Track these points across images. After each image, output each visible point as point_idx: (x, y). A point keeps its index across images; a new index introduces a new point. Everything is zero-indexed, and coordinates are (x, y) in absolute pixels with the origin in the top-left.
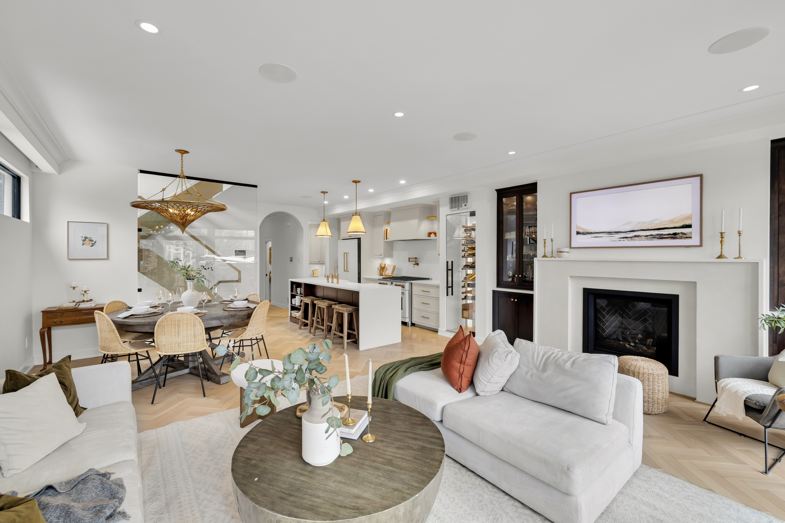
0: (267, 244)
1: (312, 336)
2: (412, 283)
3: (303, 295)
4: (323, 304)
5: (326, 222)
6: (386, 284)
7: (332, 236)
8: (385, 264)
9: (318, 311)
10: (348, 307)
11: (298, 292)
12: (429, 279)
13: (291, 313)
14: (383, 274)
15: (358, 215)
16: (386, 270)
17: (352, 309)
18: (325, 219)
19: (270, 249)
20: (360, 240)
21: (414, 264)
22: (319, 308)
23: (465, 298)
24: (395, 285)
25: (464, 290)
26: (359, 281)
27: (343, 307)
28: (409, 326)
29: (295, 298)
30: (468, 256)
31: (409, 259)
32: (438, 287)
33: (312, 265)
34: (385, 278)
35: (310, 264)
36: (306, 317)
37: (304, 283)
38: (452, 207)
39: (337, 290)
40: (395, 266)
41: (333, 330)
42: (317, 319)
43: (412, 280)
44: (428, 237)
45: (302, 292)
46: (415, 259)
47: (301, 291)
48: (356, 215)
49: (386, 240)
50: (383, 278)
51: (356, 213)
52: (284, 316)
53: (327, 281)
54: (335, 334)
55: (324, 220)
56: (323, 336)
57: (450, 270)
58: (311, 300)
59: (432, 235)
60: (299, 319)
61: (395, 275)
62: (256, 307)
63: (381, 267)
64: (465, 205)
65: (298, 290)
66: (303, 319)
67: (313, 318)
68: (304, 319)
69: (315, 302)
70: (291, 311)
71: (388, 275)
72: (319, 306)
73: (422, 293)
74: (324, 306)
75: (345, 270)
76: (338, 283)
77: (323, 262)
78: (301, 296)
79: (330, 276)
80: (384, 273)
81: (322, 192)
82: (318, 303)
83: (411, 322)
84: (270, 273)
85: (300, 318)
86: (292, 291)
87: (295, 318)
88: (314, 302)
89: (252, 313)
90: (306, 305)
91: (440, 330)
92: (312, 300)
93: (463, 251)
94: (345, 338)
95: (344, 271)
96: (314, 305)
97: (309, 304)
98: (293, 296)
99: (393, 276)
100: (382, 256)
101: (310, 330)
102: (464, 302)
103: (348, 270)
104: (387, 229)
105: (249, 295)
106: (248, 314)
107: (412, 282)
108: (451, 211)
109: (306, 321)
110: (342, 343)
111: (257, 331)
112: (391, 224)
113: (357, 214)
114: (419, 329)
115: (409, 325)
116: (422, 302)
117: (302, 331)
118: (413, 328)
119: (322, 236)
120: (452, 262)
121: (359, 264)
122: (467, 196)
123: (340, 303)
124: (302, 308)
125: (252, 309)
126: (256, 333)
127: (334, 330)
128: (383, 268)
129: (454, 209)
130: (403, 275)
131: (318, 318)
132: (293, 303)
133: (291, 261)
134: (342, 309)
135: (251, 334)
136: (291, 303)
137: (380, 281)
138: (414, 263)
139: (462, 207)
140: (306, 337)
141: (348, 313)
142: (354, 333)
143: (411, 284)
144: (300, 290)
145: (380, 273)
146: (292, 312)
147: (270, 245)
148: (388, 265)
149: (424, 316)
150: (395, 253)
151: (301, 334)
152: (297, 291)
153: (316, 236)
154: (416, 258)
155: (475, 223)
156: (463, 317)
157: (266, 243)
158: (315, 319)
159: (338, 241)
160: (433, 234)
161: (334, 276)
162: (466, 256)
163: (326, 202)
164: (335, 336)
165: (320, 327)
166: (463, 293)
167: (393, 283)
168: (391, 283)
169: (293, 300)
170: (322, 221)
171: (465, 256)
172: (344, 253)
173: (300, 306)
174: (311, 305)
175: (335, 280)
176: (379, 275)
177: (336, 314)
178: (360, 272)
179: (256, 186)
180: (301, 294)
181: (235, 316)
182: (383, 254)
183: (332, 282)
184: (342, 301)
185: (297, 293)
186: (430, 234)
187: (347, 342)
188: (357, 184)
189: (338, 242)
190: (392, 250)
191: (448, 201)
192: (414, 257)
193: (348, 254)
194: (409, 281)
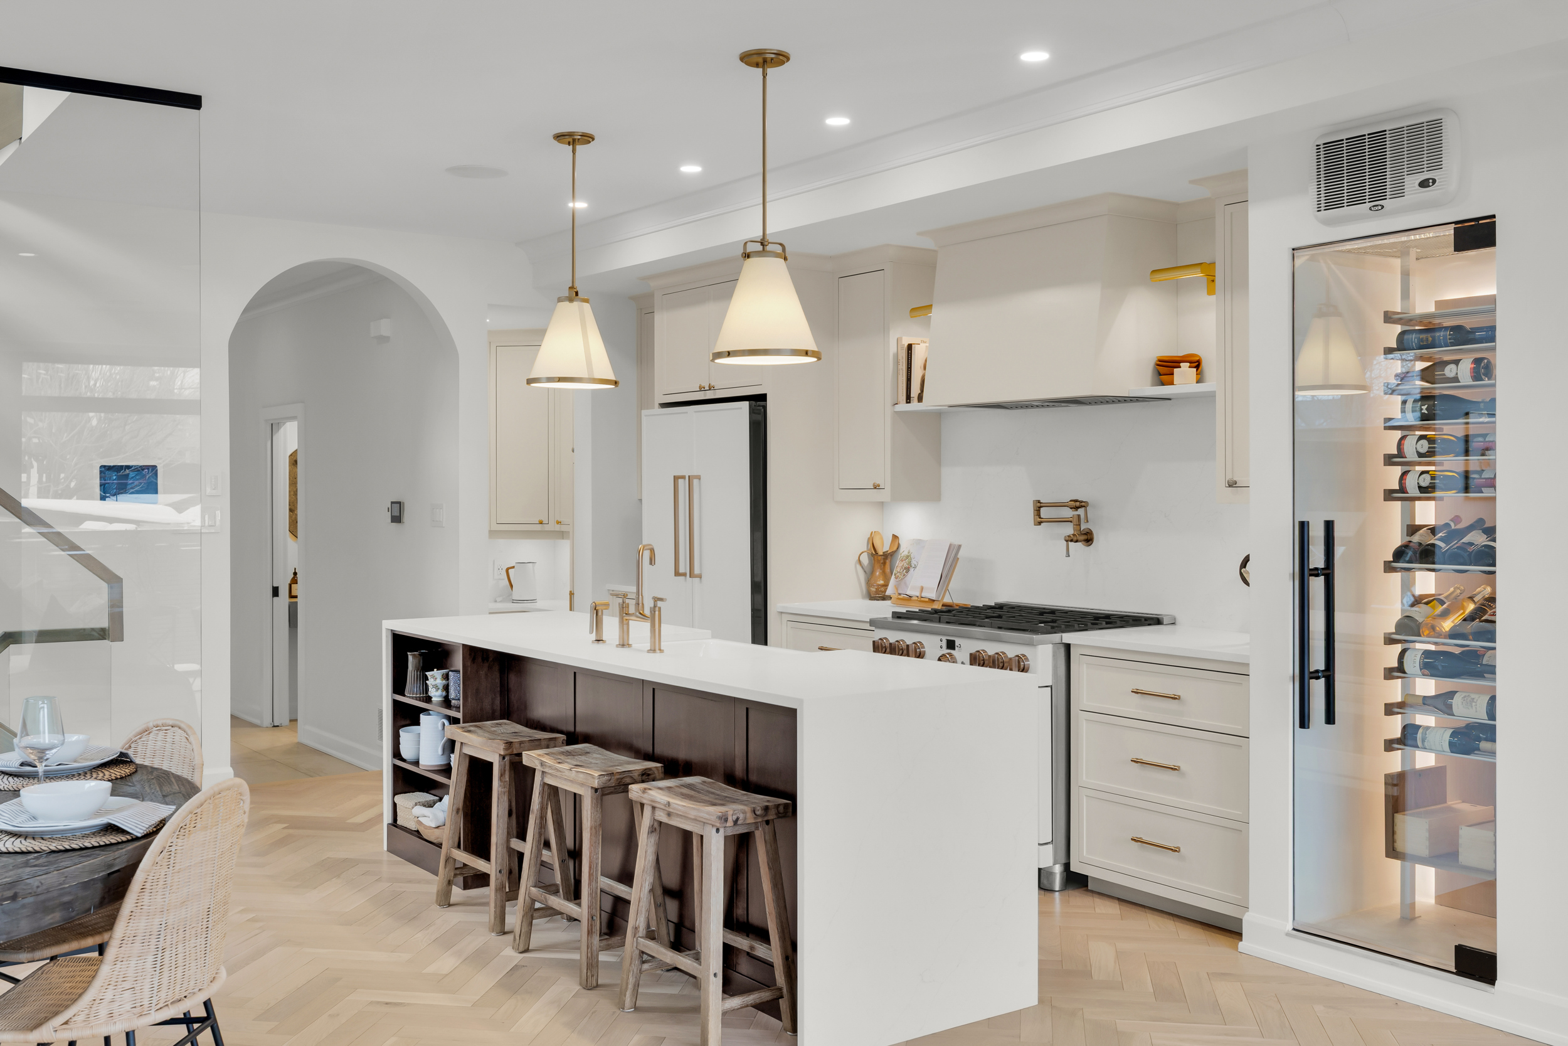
0: (279, 437)
1: (509, 954)
2: (1068, 647)
3: (457, 708)
4: (573, 775)
5: (586, 301)
6: (919, 654)
7: (616, 383)
8: (895, 537)
9: (543, 810)
10: (724, 801)
11: (432, 692)
12: (1157, 621)
13: (395, 805)
14: (890, 591)
15: (777, 255)
16: (908, 569)
17: (749, 815)
18: (579, 286)
19: (294, 462)
20: (765, 408)
21: (1070, 539)
22: (553, 792)
23: (1408, 737)
24: (977, 660)
25: (1395, 691)
26: (760, 634)
27: (692, 795)
28: (1052, 891)
29: (418, 724)
30: (1422, 489)
31: (1039, 506)
32: (1238, 672)
33: (502, 542)
34: (909, 616)
35: (493, 534)
36: (478, 842)
37: (464, 645)
38: (1331, 201)
39: (654, 690)
40: (960, 546)
41: (636, 929)
42: (539, 854)
43: (1070, 628)
44: (1154, 384)
45: (452, 695)
46: (1077, 508)
47: (446, 688)
48: (763, 253)
49: (903, 407)
50: (897, 616)
51: (764, 246)
52: (360, 819)
53: (593, 637)
54: (644, 957)
55: (574, 294)
56: (576, 956)
57: (1315, 572)
58: (502, 746)
59: (1184, 373)
60: (440, 845)
61: (959, 595)
62: (161, 824)
63: (874, 552)
64: (1424, 184)
65: (430, 682)
66: (459, 847)
67: (516, 844)
68: (466, 850)
69: (530, 758)
70: (395, 794)
71: (921, 600)
72: (550, 781)
73: (1135, 706)
74: (582, 785)
75: (681, 570)
76: (655, 648)
77: (558, 528)
78: (454, 721)
79: (607, 605)
80: (897, 588)
81: (559, 137)
82: (542, 764)
83: (1067, 866)
84: (294, 581)
85: (446, 837)
86: (399, 685)
87: (418, 834)
88: (520, 755)
89: (130, 870)
90: (479, 771)
91: (1250, 922)
92: (509, 744)
93: (1389, 460)
94: (714, 985)
95: (677, 574)
96: (521, 776)
97: (491, 764)
98: (405, 716)
99: (947, 600)
100: (884, 495)
101: (501, 917)
102: (1394, 762)
103: (697, 571)
104: (910, 347)
105: (143, 727)
106: (109, 874)
107: (1068, 637)
108: (1327, 223)
109: (480, 865)
110: (694, 1011)
111: (165, 980)
112: (936, 314)
113: (769, 248)
114: (1111, 909)
115: (1052, 882)
116: (1134, 757)
117: (454, 917)
118: (1078, 899)
119: (561, 380)
120: (1329, 526)
121: (760, 535)
122: (1435, 128)
123: (674, 768)
124: (457, 783)
125: (137, 839)
126: (163, 995)
127: (642, 931)
128: (886, 556)
129: (1346, 210)
130: (1003, 598)
131: (547, 845)
132: (406, 752)
133: (397, 519)
134: (692, 814)
135: (128, 1007)
136: (397, 754)
137: (879, 634)
138: (1069, 530)
139: (1399, 193)
140: (480, 959)
141: (726, 837)
142: (761, 950)
143: (1062, 651)
144: (440, 682)
145: (869, 583)
146: (399, 799)
147: (289, 438)
148: (919, 543)
149: (1146, 838)
150: (951, 476)
151: (446, 942)
152: (427, 686)
153: (530, 381)
154: (1078, 505)
155: (1490, 290)
156: (1392, 851)
157: (274, 428)
158: (527, 848)
159: (644, 412)
160: (1185, 366)
161: (632, 610)
162: (1413, 491)
163: (580, 205)
164: (646, 966)
165: (558, 902)
166: (1390, 709)
167: (958, 641)
168: (944, 644)
169: (406, 735)
170: (560, 300)
171: (1402, 489)
172: (676, 478)
173: (446, 770)
174: (502, 775)
175: (640, 630)
176: (864, 598)
177: (654, 839)
178: (759, 578)
179: (192, 102)
180: (447, 703)
181: (14, 898)
182: (887, 483)
183: (624, 644)
184: (682, 753)
185: (428, 699)
186: (1165, 368)
187: (724, 1013)
188: (770, 71)
189: (644, 419)
190: (939, 462)
191: (1306, 164)
192: (1066, 498)
193: (695, 482)
194: (1056, 637)
